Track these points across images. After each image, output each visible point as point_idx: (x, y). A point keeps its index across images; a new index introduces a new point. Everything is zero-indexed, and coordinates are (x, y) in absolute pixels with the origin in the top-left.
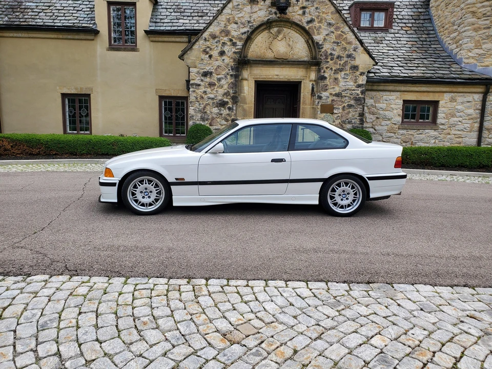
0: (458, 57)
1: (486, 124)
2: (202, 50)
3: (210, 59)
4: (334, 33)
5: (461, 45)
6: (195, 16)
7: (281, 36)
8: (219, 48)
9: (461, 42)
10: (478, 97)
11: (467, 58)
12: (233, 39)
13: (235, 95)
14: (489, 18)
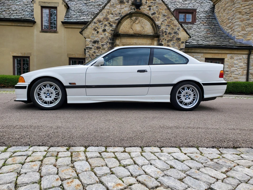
0: (233, 36)
1: (250, 71)
2: (93, 28)
3: (98, 33)
4: (167, 20)
5: (234, 29)
6: (90, 15)
7: (137, 22)
8: (103, 28)
9: (233, 28)
10: (245, 57)
11: (238, 36)
12: (111, 23)
14: (248, 14)
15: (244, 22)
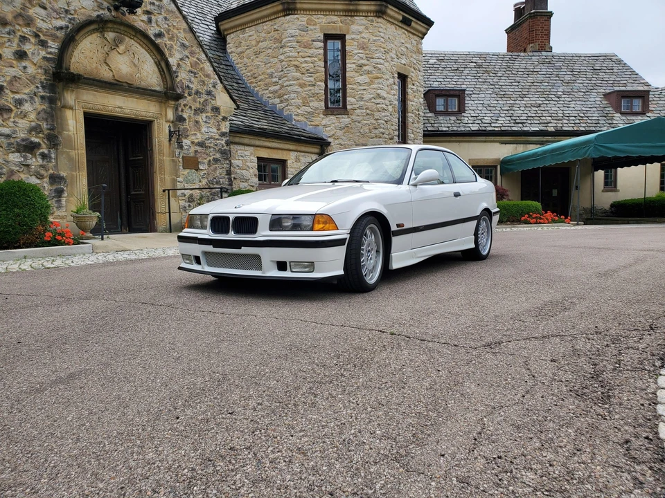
0: (286, 113)
4: (188, 58)
5: (287, 100)
7: (122, 48)
9: (286, 97)
11: (297, 115)
12: (41, 35)
13: (52, 132)
14: (312, 75)
15: (306, 89)
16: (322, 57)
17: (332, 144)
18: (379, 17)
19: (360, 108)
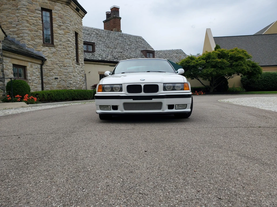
0: (21, 43)
1: (44, 80)
9: (22, 35)
10: (39, 66)
11: (28, 45)
15: (33, 32)
16: (40, 18)
17: (47, 60)
18: (67, 5)
19: (60, 45)
